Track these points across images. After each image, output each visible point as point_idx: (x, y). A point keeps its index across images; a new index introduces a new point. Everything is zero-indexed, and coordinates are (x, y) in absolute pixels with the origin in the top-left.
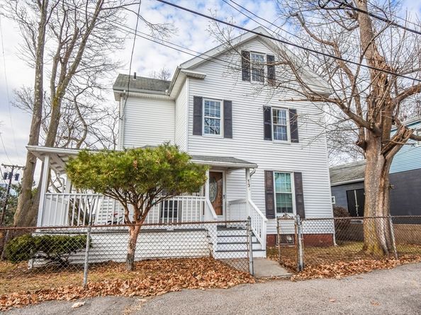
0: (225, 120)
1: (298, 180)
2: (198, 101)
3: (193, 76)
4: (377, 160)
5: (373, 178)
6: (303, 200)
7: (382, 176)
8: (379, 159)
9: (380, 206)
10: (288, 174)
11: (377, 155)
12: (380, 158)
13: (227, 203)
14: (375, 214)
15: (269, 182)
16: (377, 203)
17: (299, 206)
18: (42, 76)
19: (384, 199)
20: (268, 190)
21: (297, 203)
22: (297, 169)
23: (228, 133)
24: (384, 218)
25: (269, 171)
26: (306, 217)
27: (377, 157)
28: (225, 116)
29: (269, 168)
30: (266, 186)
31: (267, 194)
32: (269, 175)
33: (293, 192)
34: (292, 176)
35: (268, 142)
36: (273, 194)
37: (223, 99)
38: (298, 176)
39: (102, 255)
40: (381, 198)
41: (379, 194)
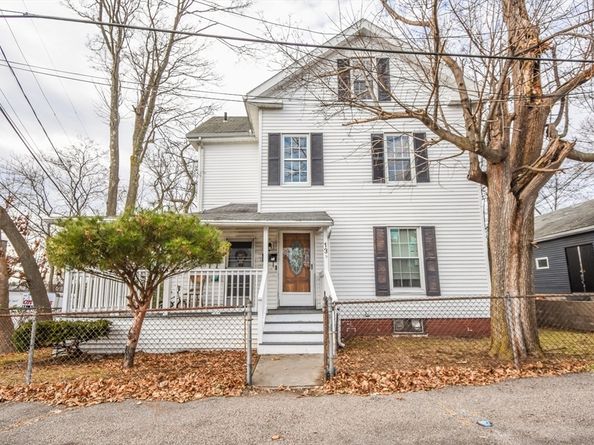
0: (313, 161)
1: (429, 239)
2: (274, 139)
3: (267, 106)
4: (503, 202)
5: (499, 231)
6: (437, 268)
7: (513, 228)
8: (507, 200)
9: (513, 277)
10: (412, 230)
11: (502, 194)
12: (509, 198)
13: (317, 275)
14: (502, 292)
15: (381, 244)
16: (506, 274)
17: (430, 277)
18: (117, 133)
19: (519, 266)
20: (379, 255)
21: (428, 273)
22: (428, 223)
23: (318, 178)
24: (519, 297)
25: (380, 228)
26: (444, 294)
27: (502, 197)
28: (312, 155)
29: (381, 223)
30: (376, 250)
31: (377, 262)
32: (381, 233)
33: (421, 256)
34: (419, 232)
35: (378, 186)
36: (386, 261)
37: (309, 132)
38: (429, 232)
39: (118, 344)
40: (515, 264)
41: (511, 257)
